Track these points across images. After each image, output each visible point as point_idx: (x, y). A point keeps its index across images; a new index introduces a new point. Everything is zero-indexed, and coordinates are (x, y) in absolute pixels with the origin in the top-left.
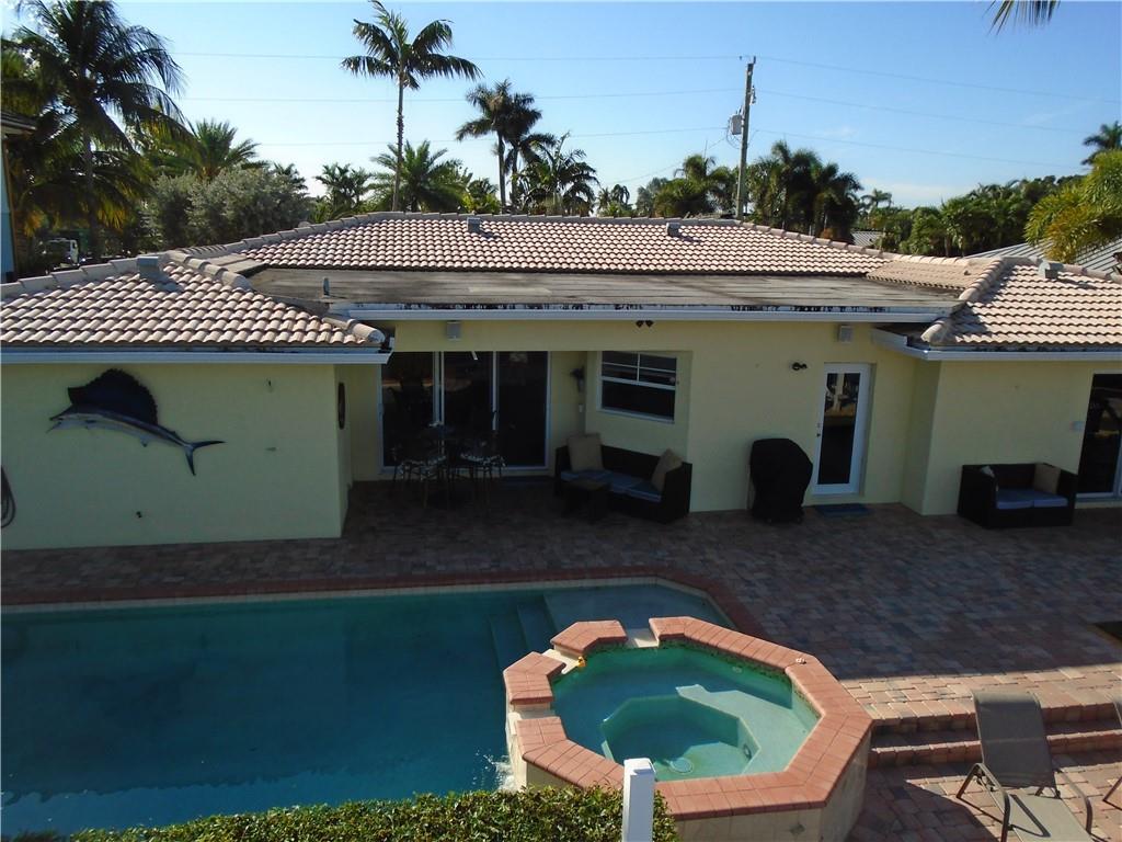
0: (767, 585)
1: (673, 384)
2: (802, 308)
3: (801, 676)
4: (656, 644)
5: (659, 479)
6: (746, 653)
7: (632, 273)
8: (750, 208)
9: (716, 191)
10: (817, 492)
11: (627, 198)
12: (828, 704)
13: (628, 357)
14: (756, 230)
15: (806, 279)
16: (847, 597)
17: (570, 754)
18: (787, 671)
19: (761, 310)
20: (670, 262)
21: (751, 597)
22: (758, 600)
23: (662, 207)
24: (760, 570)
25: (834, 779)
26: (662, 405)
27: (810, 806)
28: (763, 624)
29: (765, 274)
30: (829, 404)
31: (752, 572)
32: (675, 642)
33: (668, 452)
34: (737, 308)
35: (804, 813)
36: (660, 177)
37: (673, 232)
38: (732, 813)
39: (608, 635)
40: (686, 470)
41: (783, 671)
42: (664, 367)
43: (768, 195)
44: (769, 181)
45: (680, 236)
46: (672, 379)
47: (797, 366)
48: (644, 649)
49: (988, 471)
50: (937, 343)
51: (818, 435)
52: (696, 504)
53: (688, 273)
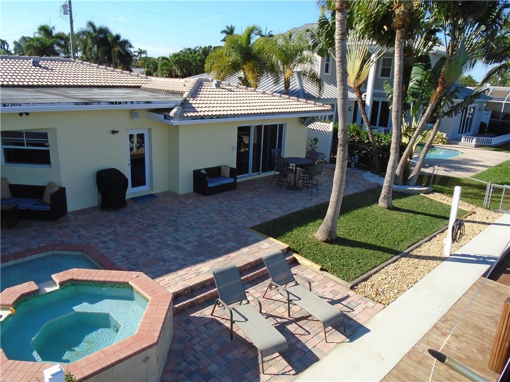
0: (114, 241)
1: (48, 146)
2: (112, 103)
3: (137, 283)
4: (57, 288)
5: (47, 198)
6: (108, 279)
7: (13, 86)
9: (59, 45)
10: (132, 192)
11: (8, 47)
12: (152, 293)
13: (19, 134)
14: (83, 64)
15: (112, 89)
18: (130, 283)
19: (91, 104)
20: (37, 80)
21: (106, 249)
22: (111, 250)
23: (29, 52)
24: (109, 234)
25: (159, 329)
26: (43, 158)
27: (150, 347)
28: (116, 262)
29: (91, 86)
30: (131, 149)
31: (105, 236)
32: (68, 284)
33: (50, 183)
34: (78, 104)
35: (147, 351)
36: (26, 36)
37: (36, 64)
39: (27, 291)
40: (62, 191)
41: (128, 283)
42: (41, 137)
43: (88, 48)
44: (87, 41)
45: (40, 66)
46: (46, 144)
47: (114, 132)
49: (203, 172)
50: (176, 117)
51: (129, 165)
52: (71, 206)
53: (47, 86)
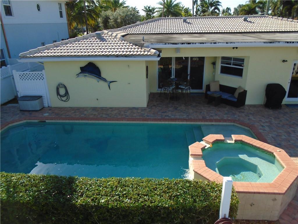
0: (269, 127)
1: (243, 67)
2: (288, 42)
3: (279, 155)
4: (233, 142)
5: (236, 94)
6: (261, 147)
7: (232, 33)
8: (270, 12)
9: (259, 7)
10: (286, 100)
11: (230, 11)
12: (287, 164)
13: (229, 58)
14: (273, 18)
15: (289, 33)
16: (295, 132)
17: (207, 171)
18: (274, 153)
19: (274, 43)
20: (244, 29)
21: (263, 130)
22: (265, 131)
23: (241, 13)
24: (266, 122)
25: (288, 187)
26: (239, 73)
27: (279, 194)
28: (267, 139)
29: (275, 32)
30: (293, 73)
31: (264, 123)
32: (239, 142)
33: (240, 87)
34: (266, 43)
35: (277, 196)
36: (241, 4)
37: (245, 20)
38: (254, 193)
39: (219, 139)
40: (245, 92)
41: (273, 153)
42: (240, 61)
43: (277, 7)
44: (277, 3)
45: (247, 21)
46: (242, 65)
47: (284, 61)
48: (229, 143)
51: (289, 83)
52: (248, 102)
53: (249, 33)
